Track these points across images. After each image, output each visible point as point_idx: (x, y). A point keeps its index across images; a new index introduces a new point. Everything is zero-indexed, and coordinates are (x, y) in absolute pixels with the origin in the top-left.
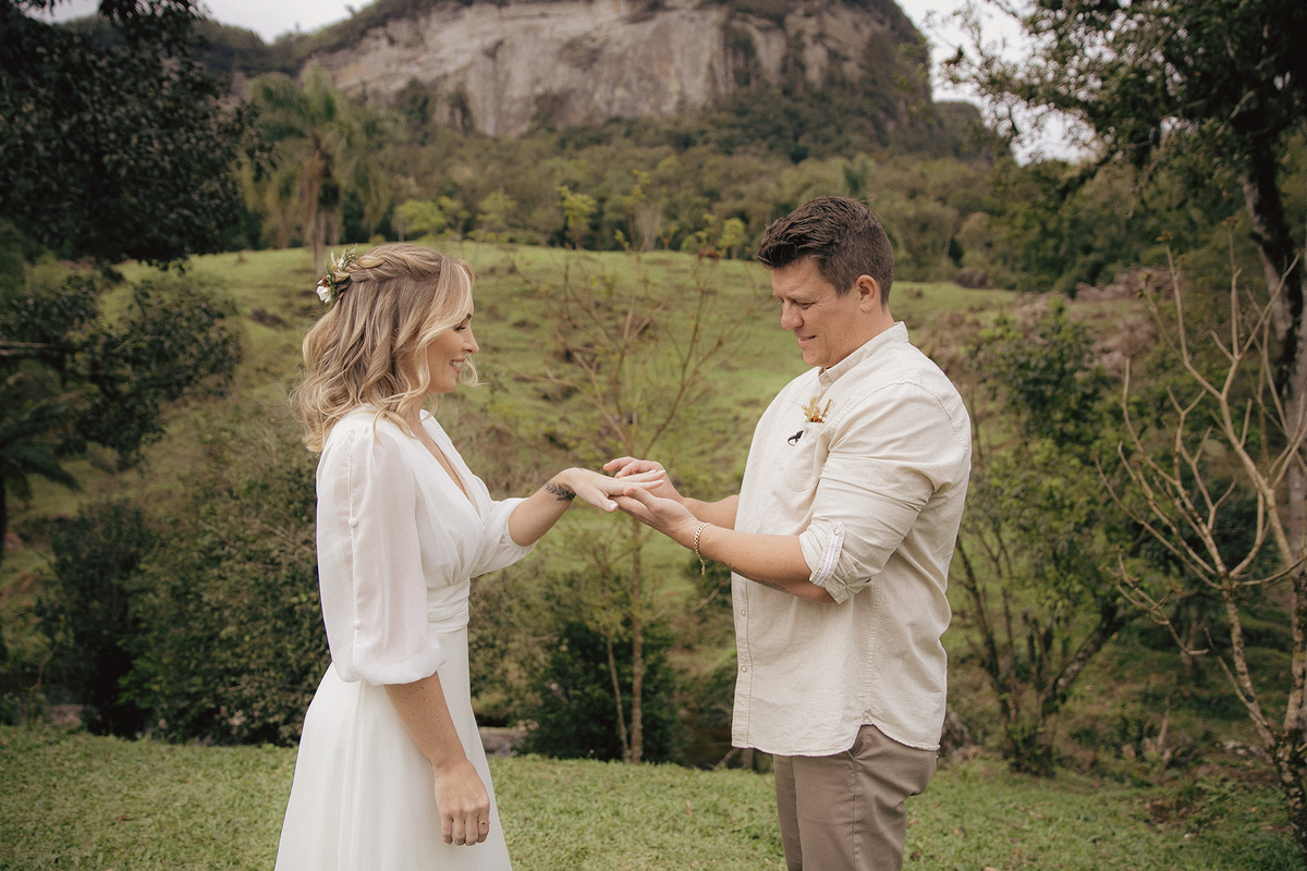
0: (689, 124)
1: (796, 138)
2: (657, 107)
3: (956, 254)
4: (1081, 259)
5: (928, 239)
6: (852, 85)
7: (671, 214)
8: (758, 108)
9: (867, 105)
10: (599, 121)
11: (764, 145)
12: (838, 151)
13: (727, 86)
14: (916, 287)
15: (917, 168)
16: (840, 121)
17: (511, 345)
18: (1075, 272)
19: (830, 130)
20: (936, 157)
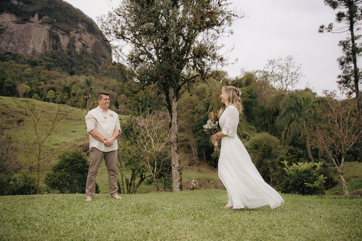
0: (36, 58)
1: (71, 68)
2: (25, 52)
3: (117, 105)
6: (89, 54)
8: (60, 57)
9: (93, 61)
12: (84, 73)
13: (49, 49)
15: (106, 81)
16: (85, 65)
18: (146, 112)
19: (82, 67)
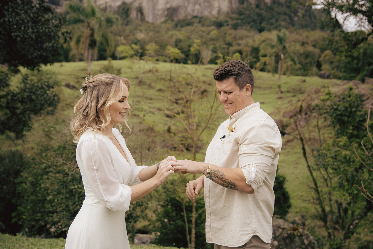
0: (222, 18)
1: (260, 23)
2: (210, 12)
3: (319, 66)
4: (367, 68)
5: (308, 60)
6: (282, 4)
7: (214, 51)
8: (247, 12)
9: (287, 11)
10: (189, 17)
11: (249, 26)
12: (276, 28)
13: (236, 5)
14: (303, 78)
15: (305, 34)
16: (277, 17)
17: (156, 97)
18: (365, 73)
19: (273, 21)
20: (313, 30)
